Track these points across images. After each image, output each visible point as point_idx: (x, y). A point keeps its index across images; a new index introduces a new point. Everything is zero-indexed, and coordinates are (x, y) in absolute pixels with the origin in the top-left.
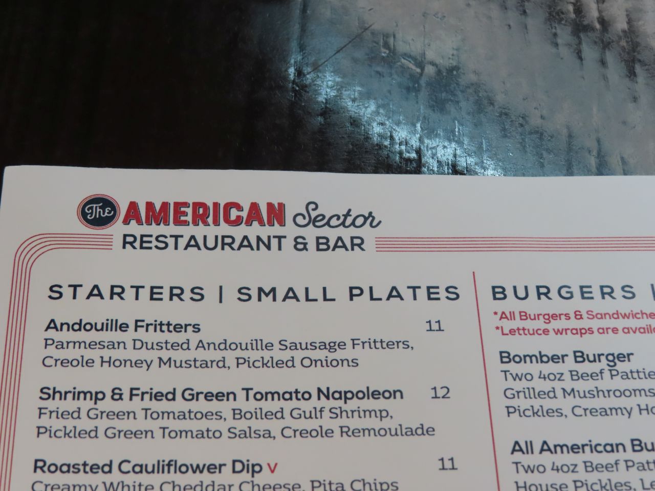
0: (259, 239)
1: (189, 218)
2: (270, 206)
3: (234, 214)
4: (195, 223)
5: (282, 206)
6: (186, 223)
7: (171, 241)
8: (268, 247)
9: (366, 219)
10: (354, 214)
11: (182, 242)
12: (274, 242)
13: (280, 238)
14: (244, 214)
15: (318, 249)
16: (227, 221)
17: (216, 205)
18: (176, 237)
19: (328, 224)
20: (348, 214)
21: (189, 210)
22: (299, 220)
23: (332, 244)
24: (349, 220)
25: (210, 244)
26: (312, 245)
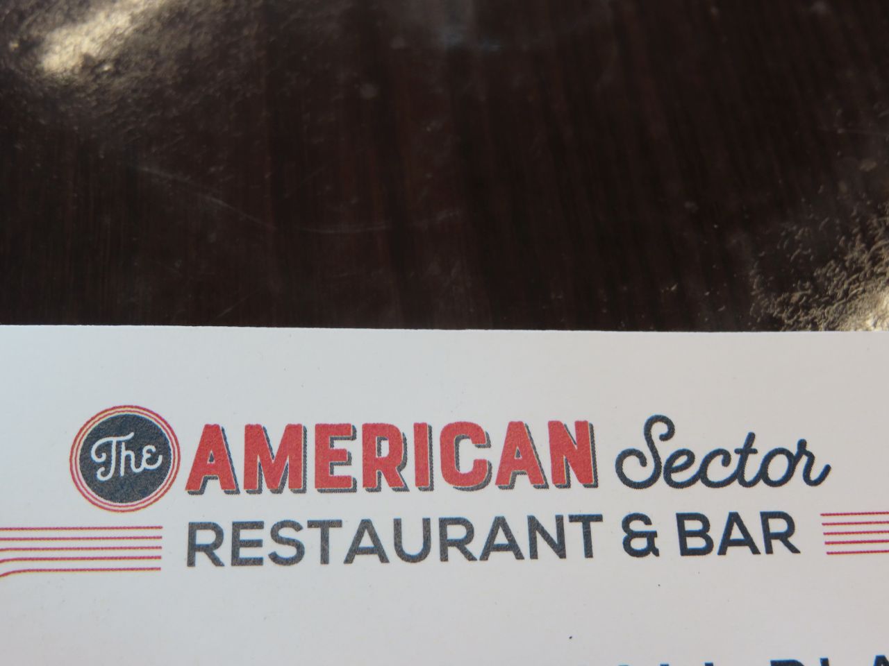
0: (534, 525)
1: (355, 470)
2: (556, 429)
3: (468, 454)
4: (372, 486)
5: (584, 428)
6: (346, 485)
8: (560, 549)
9: (793, 461)
10: (763, 446)
13: (586, 520)
14: (494, 455)
15: (685, 551)
16: (454, 477)
17: (422, 431)
18: (324, 526)
19: (702, 475)
20: (747, 450)
21: (355, 448)
22: (632, 468)
23: (716, 534)
24: (753, 467)
25: (413, 544)
26: (668, 540)
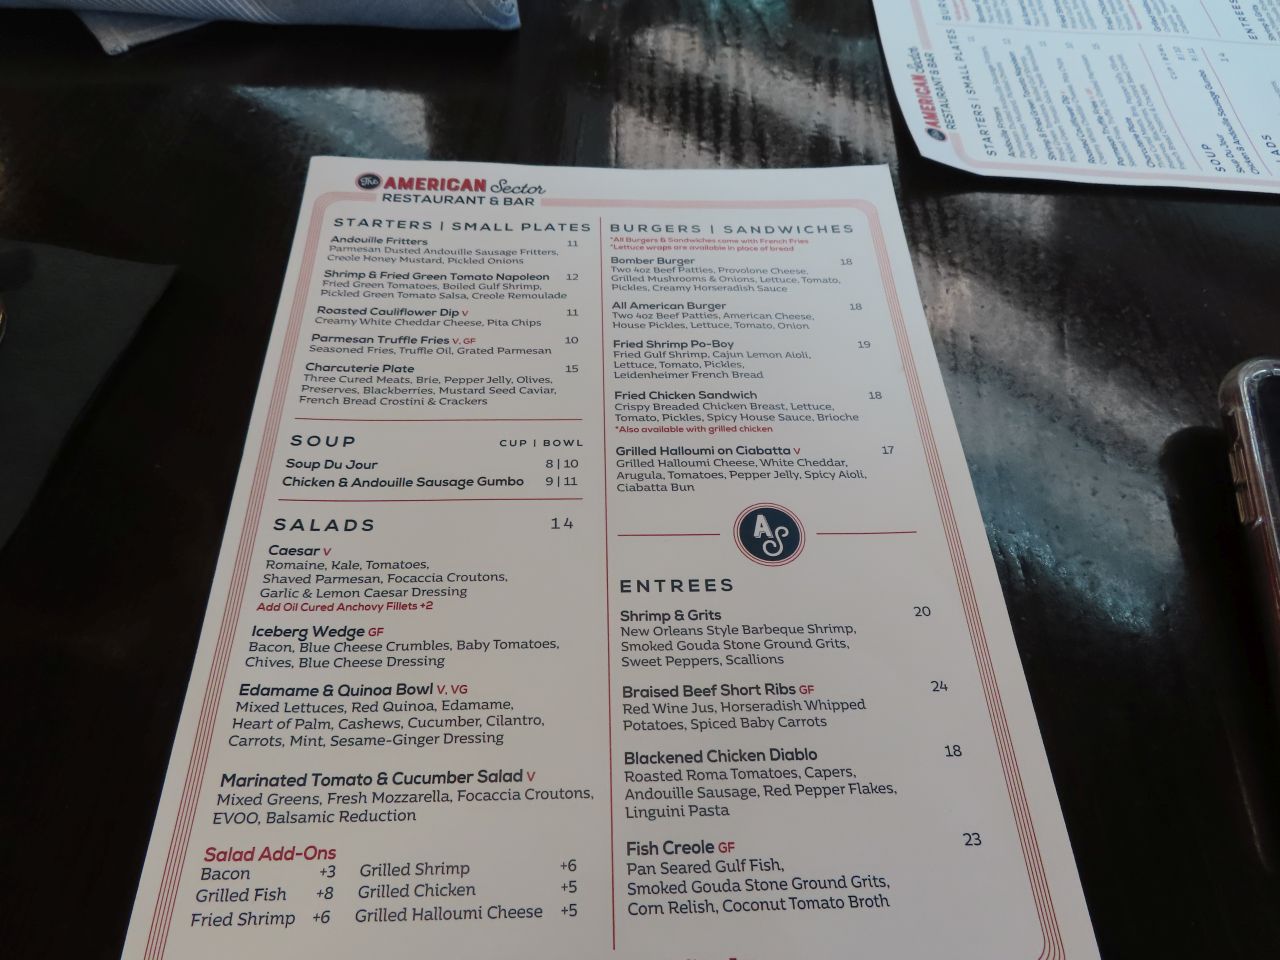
0: (468, 198)
1: (426, 186)
2: (477, 181)
3: (454, 184)
4: (429, 189)
5: (484, 181)
7: (413, 199)
8: (474, 202)
9: (536, 189)
10: (529, 186)
11: (420, 199)
12: (478, 200)
13: (481, 198)
14: (460, 185)
15: (505, 204)
16: (449, 187)
17: (443, 180)
18: (416, 196)
19: (513, 191)
20: (526, 186)
21: (426, 183)
22: (495, 189)
23: (514, 202)
24: (526, 190)
25: (438, 199)
26: (501, 202)
